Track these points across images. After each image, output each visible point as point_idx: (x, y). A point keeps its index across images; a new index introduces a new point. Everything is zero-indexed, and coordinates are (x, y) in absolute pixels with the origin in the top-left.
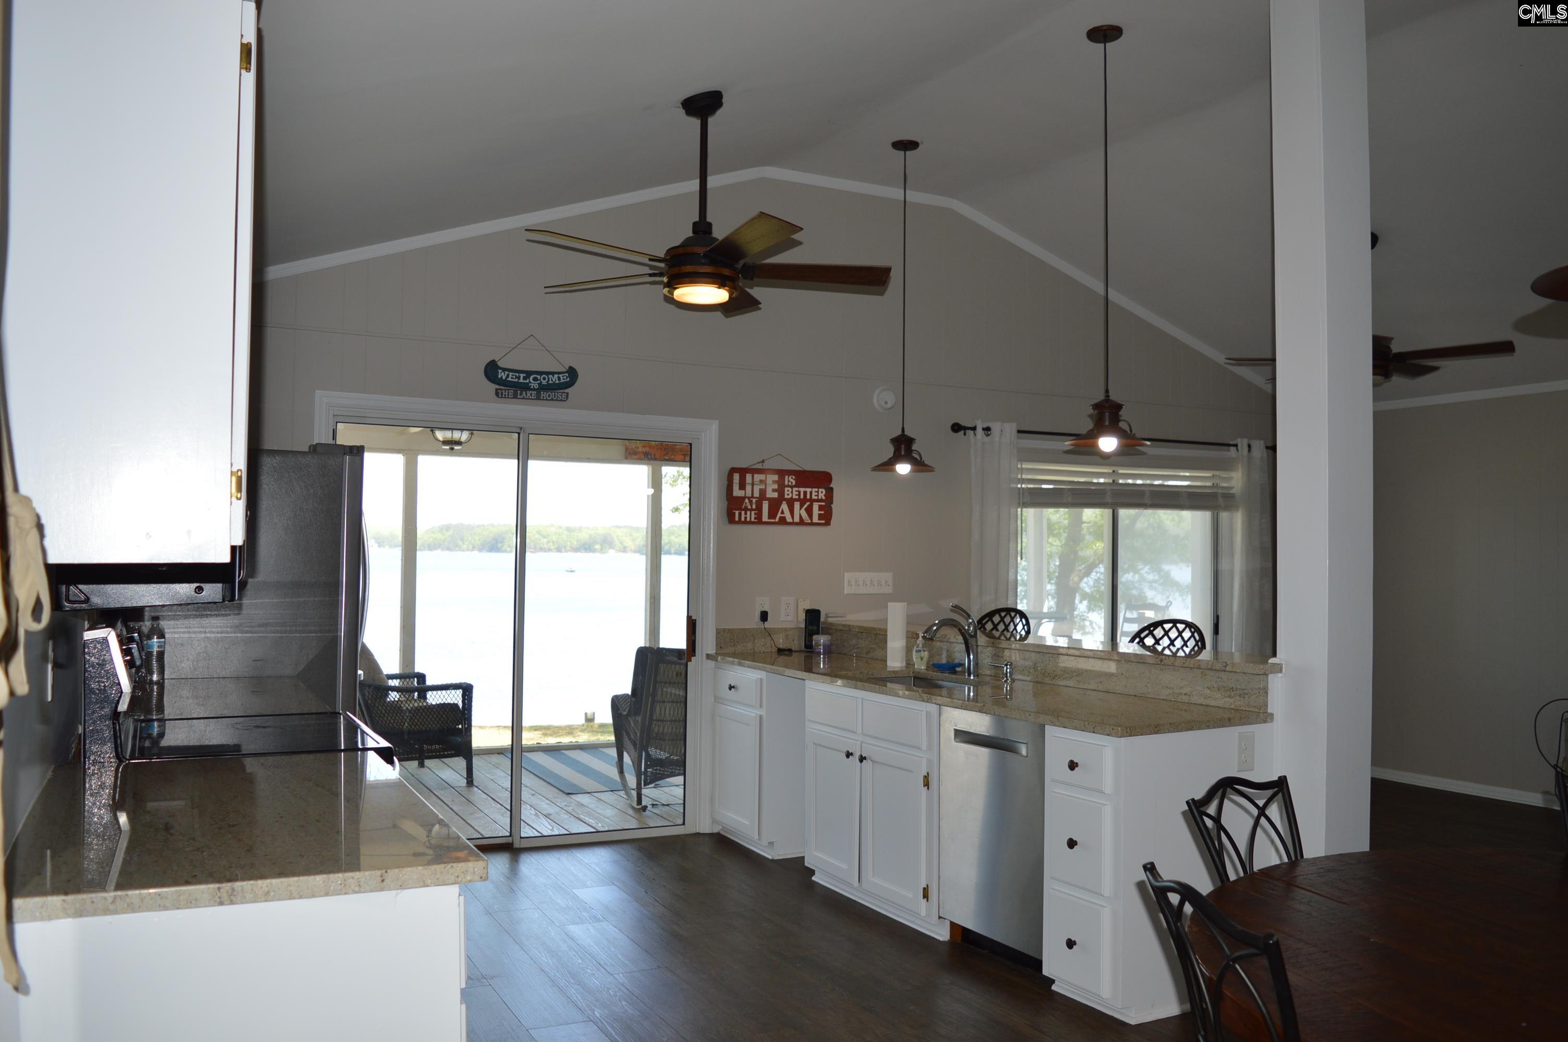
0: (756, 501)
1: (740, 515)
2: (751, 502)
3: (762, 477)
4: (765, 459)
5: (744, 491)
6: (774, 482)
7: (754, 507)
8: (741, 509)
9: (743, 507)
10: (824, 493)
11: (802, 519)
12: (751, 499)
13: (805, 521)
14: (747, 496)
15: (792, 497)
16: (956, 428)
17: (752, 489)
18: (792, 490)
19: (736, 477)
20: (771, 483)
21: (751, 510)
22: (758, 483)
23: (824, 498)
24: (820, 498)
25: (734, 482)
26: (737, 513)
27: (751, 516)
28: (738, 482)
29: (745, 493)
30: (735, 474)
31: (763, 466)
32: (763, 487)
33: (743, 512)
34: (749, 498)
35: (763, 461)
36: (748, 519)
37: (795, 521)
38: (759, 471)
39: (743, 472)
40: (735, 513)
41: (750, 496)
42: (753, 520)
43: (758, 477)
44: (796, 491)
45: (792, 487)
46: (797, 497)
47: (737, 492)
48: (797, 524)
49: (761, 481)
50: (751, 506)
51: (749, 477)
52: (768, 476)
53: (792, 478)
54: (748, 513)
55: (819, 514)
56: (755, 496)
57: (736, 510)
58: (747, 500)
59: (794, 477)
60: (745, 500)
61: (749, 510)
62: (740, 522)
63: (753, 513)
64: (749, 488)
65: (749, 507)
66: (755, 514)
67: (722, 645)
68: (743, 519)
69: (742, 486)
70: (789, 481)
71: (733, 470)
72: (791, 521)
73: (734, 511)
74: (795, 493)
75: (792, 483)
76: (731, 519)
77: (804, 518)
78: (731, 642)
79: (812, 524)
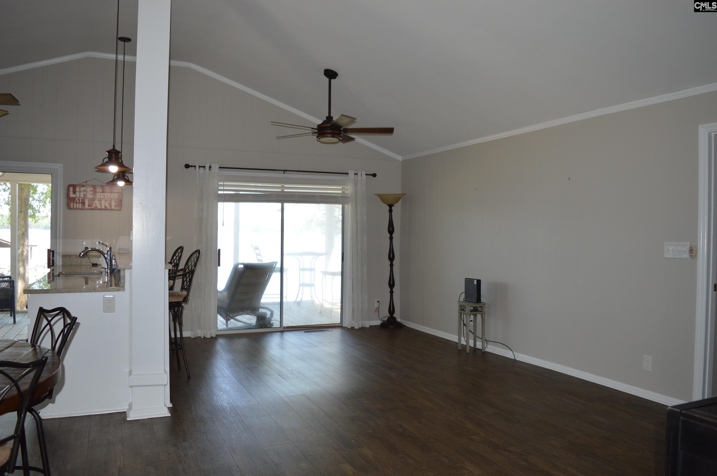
0: (82, 199)
1: (73, 205)
2: (79, 200)
3: (85, 188)
4: (87, 181)
5: (75, 195)
6: (91, 191)
7: (81, 202)
8: (74, 202)
9: (75, 202)
10: (117, 196)
11: (106, 207)
12: (79, 198)
13: (108, 208)
14: (77, 197)
15: (101, 197)
16: (187, 166)
17: (79, 194)
18: (101, 194)
19: (71, 189)
20: (89, 191)
21: (79, 203)
22: (83, 191)
23: (117, 198)
24: (115, 197)
25: (70, 191)
26: (72, 204)
27: (80, 206)
28: (72, 191)
29: (76, 196)
30: (70, 187)
31: (86, 184)
32: (85, 193)
33: (75, 204)
34: (78, 198)
35: (86, 182)
36: (78, 207)
37: (102, 208)
38: (83, 186)
39: (74, 186)
40: (71, 204)
41: (79, 197)
42: (80, 207)
43: (82, 189)
44: (103, 195)
45: (100, 193)
46: (103, 197)
47: (72, 195)
48: (103, 209)
49: (84, 191)
50: (79, 201)
51: (78, 189)
52: (88, 188)
53: (100, 189)
54: (78, 204)
55: (115, 205)
56: (81, 197)
57: (72, 203)
58: (77, 199)
59: (101, 189)
60: (76, 199)
61: (78, 203)
62: (74, 209)
63: (80, 204)
64: (78, 194)
65: (78, 202)
66: (81, 205)
67: (64, 261)
68: (75, 207)
69: (74, 192)
70: (98, 190)
71: (70, 186)
72: (100, 208)
73: (70, 203)
74: (102, 195)
75: (100, 191)
76: (69, 207)
77: (107, 207)
78: (69, 260)
79: (112, 210)
